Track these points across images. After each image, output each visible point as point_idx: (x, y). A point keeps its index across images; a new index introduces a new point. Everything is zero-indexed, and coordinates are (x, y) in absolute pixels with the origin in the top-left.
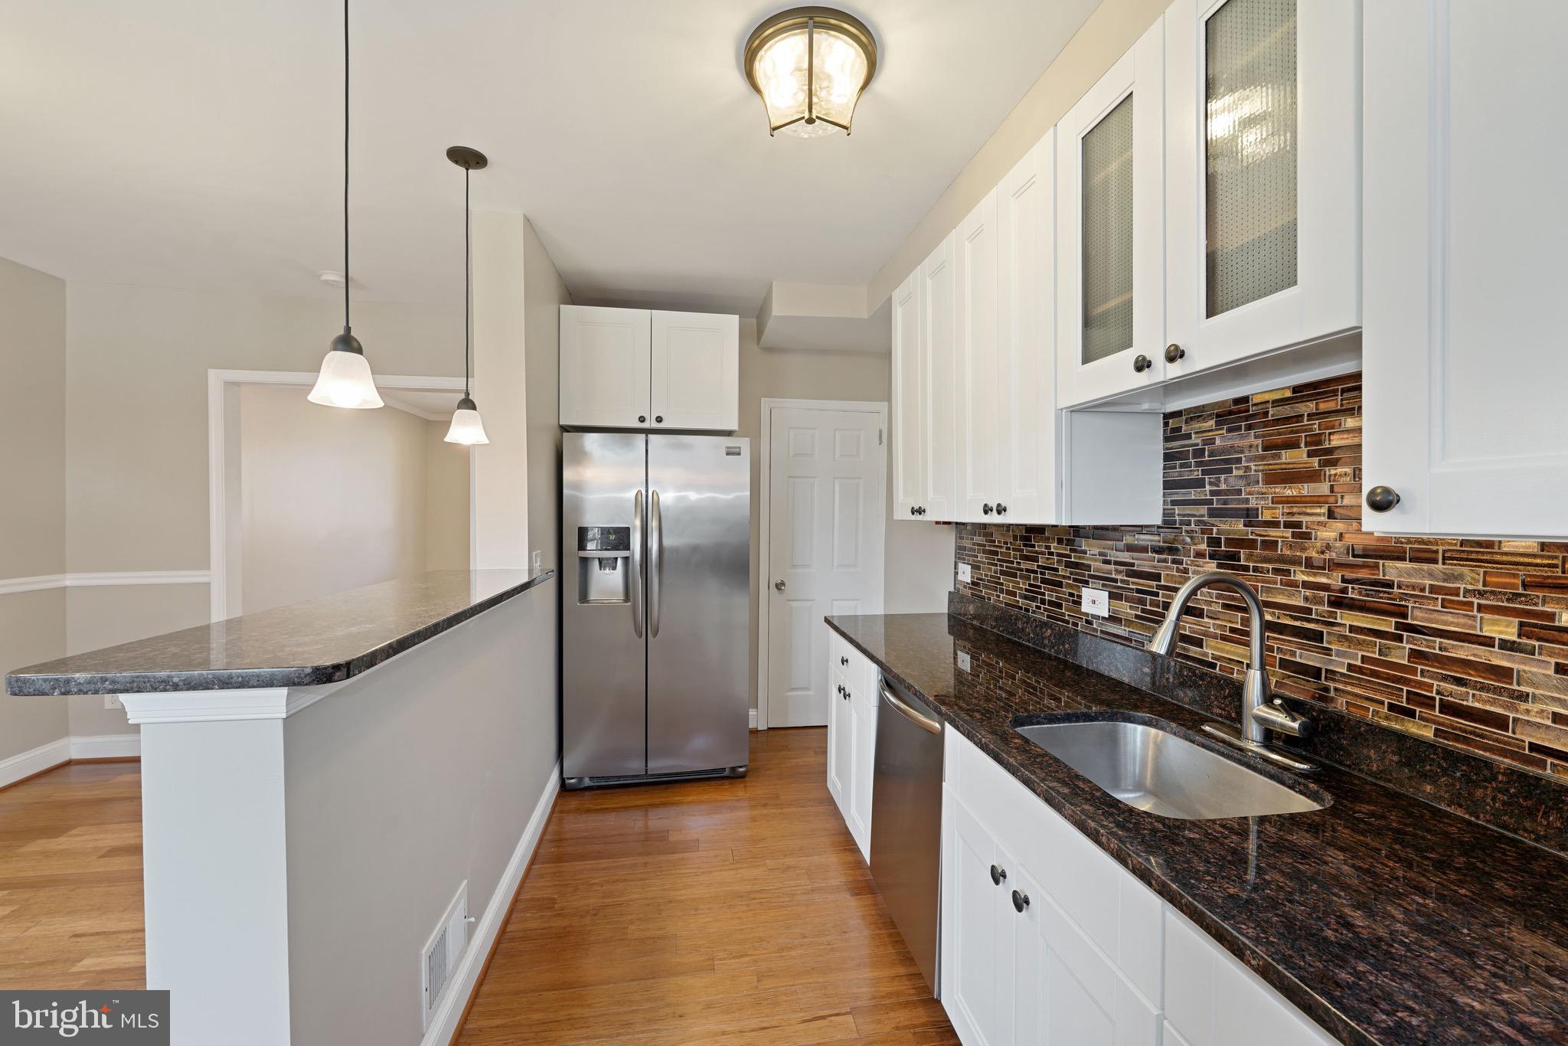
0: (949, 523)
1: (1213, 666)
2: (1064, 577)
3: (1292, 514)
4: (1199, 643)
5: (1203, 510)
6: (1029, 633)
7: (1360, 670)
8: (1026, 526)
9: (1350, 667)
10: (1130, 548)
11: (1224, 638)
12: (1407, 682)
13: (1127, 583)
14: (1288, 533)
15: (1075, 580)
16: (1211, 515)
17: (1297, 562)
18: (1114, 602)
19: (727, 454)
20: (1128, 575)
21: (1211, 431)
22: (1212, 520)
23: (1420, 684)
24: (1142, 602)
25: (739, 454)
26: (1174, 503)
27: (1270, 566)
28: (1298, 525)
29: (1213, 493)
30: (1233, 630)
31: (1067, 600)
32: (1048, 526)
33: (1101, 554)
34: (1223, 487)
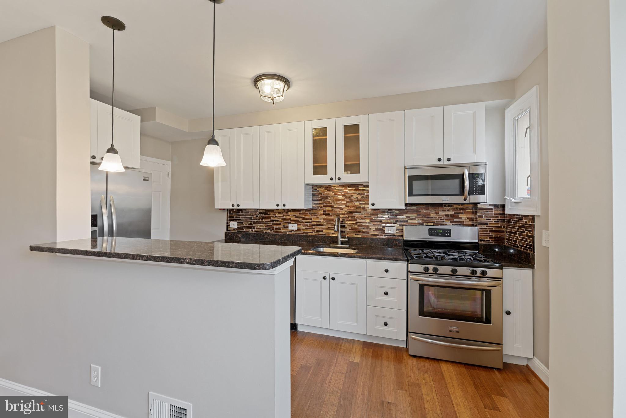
0: (224, 209)
1: (325, 235)
2: (281, 222)
3: (339, 206)
4: (322, 231)
5: (322, 205)
6: (269, 238)
7: (351, 230)
8: (265, 210)
9: (350, 230)
10: (303, 214)
11: (327, 229)
12: (357, 230)
13: (303, 221)
14: (339, 209)
15: (285, 222)
16: (323, 206)
17: (341, 214)
18: (299, 226)
19: (144, 180)
20: (302, 220)
21: (323, 190)
22: (324, 207)
23: (359, 230)
24: (306, 225)
25: (148, 180)
26: (315, 204)
27: (336, 215)
28: (341, 208)
29: (324, 202)
30: (329, 227)
31: (282, 228)
32: (275, 209)
33: (294, 215)
34: (326, 201)
